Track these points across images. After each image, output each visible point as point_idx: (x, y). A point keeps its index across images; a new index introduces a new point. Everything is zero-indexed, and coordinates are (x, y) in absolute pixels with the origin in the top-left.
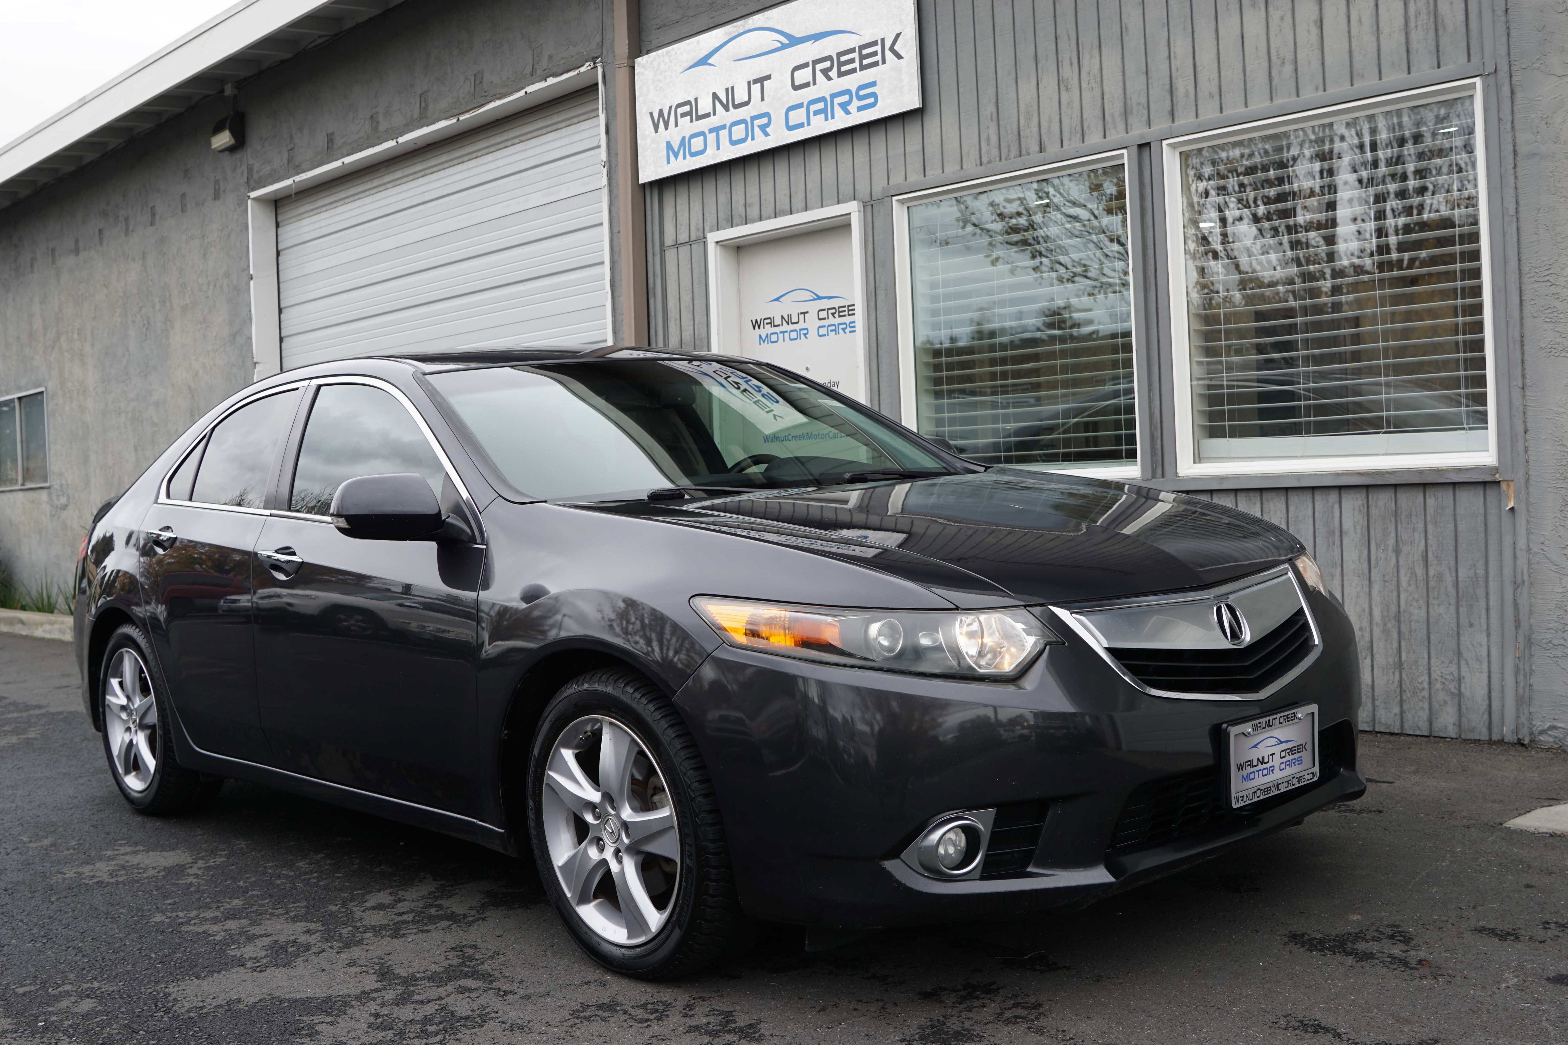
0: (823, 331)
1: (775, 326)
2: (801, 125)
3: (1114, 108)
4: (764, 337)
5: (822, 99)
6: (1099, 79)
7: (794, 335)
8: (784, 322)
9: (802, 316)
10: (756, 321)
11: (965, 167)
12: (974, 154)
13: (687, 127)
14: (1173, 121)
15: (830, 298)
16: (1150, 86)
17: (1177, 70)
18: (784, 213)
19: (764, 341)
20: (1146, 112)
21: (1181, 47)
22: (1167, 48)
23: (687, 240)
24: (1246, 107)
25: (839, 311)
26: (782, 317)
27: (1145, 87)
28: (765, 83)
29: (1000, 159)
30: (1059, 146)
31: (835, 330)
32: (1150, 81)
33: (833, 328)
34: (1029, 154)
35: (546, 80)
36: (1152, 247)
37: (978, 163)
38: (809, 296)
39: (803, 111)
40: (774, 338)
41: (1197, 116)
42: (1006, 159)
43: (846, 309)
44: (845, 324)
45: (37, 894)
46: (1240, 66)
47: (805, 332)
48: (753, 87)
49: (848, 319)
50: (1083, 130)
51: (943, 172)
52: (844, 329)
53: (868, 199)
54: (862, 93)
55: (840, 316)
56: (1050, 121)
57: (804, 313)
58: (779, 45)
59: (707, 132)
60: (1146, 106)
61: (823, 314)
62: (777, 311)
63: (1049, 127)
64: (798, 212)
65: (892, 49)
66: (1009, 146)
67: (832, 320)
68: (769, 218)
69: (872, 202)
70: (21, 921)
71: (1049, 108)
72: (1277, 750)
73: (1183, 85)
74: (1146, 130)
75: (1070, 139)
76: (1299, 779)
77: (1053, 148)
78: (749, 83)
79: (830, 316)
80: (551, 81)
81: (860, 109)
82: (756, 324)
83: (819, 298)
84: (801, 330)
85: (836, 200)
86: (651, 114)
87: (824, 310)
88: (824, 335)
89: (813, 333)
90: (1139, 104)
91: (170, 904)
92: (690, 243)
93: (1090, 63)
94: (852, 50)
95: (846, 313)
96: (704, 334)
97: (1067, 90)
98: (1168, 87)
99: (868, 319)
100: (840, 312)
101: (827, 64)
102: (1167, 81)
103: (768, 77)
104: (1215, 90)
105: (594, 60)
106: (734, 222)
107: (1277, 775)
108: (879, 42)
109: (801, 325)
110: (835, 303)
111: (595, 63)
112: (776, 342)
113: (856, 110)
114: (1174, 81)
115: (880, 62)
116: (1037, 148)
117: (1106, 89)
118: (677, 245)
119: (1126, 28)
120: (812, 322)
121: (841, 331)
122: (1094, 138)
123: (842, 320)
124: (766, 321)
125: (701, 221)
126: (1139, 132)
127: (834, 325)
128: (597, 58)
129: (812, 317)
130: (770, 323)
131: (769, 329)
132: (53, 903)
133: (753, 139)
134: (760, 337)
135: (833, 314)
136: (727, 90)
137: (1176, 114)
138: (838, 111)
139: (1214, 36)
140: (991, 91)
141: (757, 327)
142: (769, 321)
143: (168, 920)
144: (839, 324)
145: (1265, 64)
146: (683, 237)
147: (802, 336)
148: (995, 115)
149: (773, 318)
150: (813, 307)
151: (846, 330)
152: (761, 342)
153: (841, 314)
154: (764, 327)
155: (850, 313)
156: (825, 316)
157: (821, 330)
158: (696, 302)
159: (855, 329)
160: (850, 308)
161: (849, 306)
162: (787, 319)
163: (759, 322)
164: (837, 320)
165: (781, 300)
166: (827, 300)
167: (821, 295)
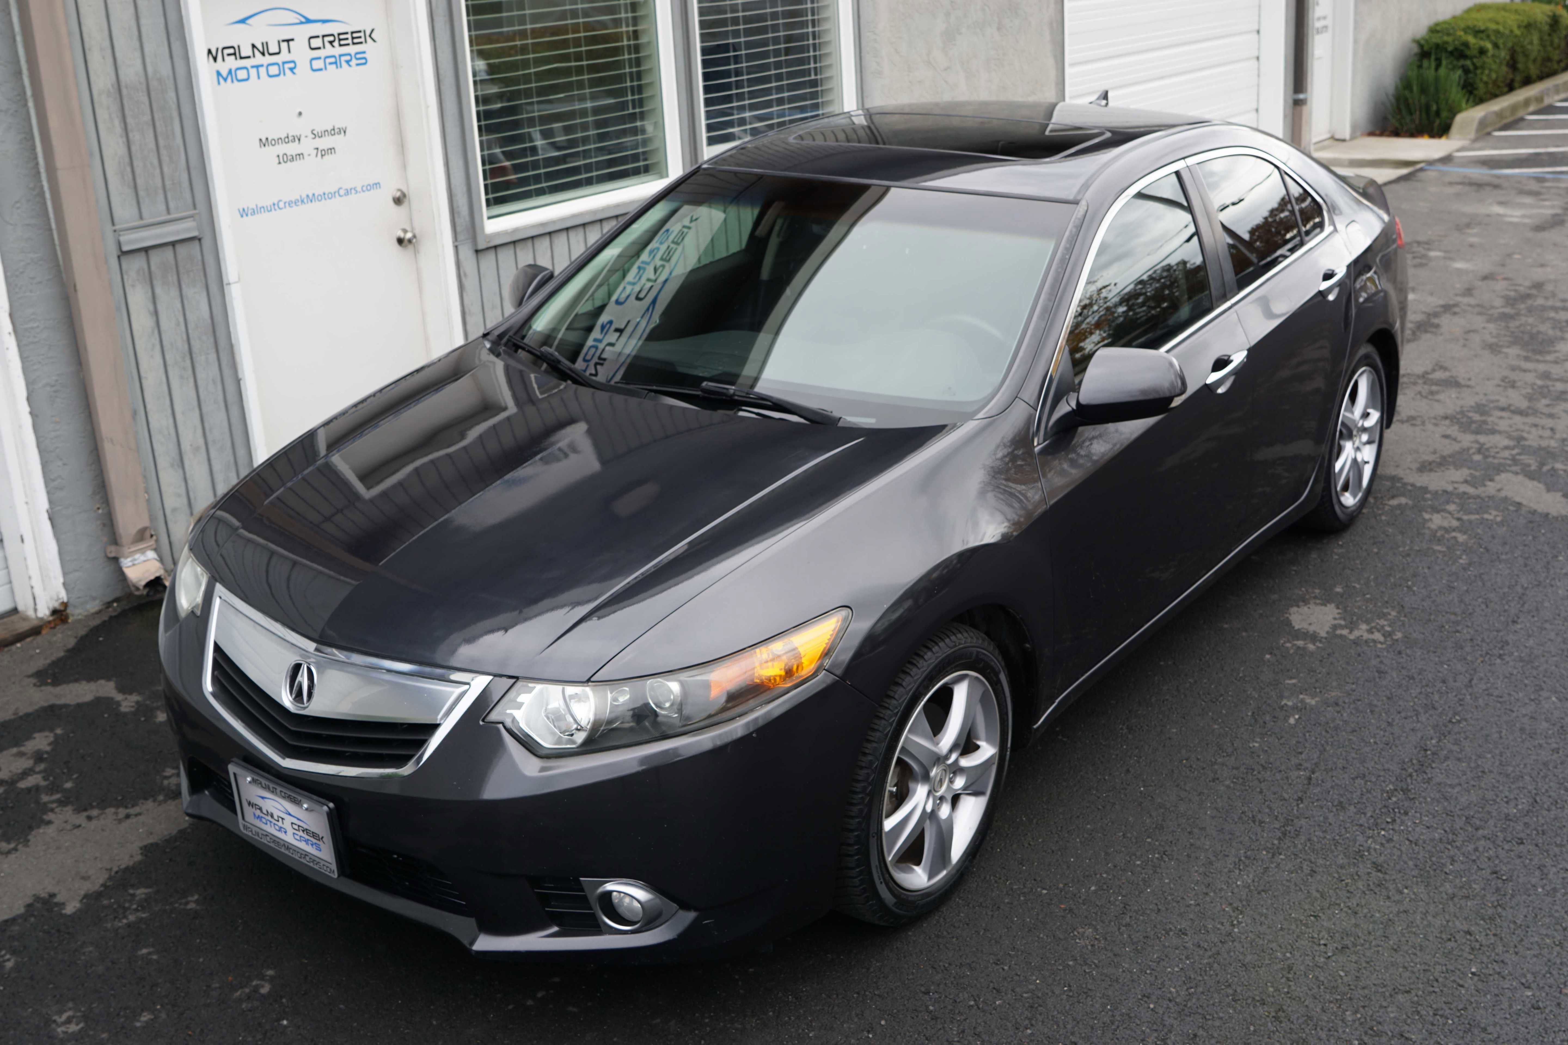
0: (317, 64)
1: (241, 58)
4: (224, 73)
7: (274, 70)
8: (256, 51)
9: (284, 45)
10: (211, 52)
15: (324, 21)
19: (225, 80)
25: (339, 39)
26: (254, 46)
31: (335, 63)
33: (333, 60)
38: (295, 19)
40: (242, 74)
43: (349, 36)
44: (349, 55)
47: (292, 65)
52: (348, 62)
55: (340, 45)
57: (288, 41)
61: (316, 43)
62: (243, 38)
67: (329, 50)
79: (328, 45)
82: (210, 56)
83: (308, 21)
84: (284, 63)
87: (318, 37)
88: (321, 70)
89: (300, 67)
95: (350, 41)
109: (284, 56)
112: (247, 79)
120: (300, 52)
121: (344, 64)
123: (345, 50)
124: (226, 51)
127: (334, 56)
129: (300, 46)
130: (235, 54)
131: (232, 63)
134: (219, 74)
135: (331, 43)
141: (211, 59)
142: (231, 51)
144: (340, 56)
147: (288, 72)
149: (239, 47)
150: (301, 34)
151: (351, 63)
152: (221, 80)
153: (342, 42)
154: (223, 60)
155: (356, 41)
156: (321, 45)
157: (314, 62)
158: (143, 21)
159: (363, 61)
160: (355, 35)
161: (352, 33)
162: (261, 48)
163: (214, 52)
164: (338, 50)
165: (248, 21)
166: (319, 25)
167: (311, 17)
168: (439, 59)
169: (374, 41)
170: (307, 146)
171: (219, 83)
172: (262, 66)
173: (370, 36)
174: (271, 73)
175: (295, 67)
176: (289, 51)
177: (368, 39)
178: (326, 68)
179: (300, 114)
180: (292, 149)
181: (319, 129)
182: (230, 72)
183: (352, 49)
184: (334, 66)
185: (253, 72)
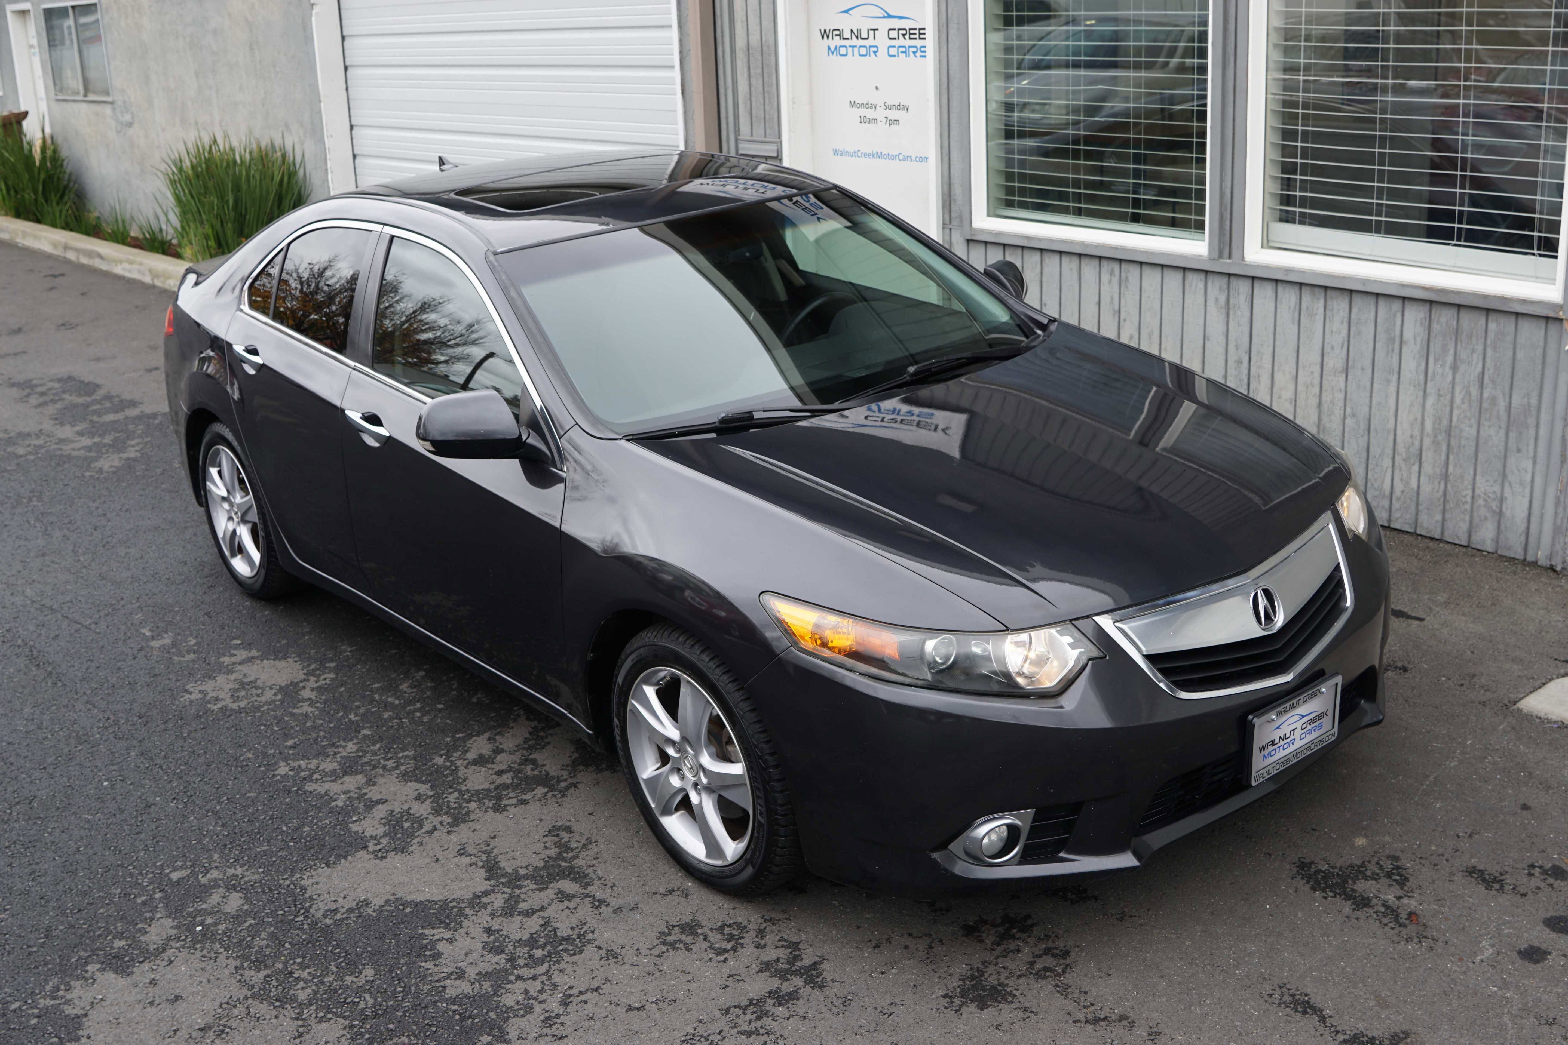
0: (893, 51)
1: (844, 39)
4: (833, 48)
7: (863, 51)
8: (853, 36)
9: (871, 33)
10: (825, 31)
15: (901, 18)
19: (833, 53)
26: (852, 31)
31: (905, 52)
33: (903, 49)
36: (1234, 22)
38: (880, 13)
40: (843, 50)
43: (917, 32)
44: (916, 47)
45: (170, 725)
47: (875, 49)
49: (918, 43)
52: (914, 53)
55: (910, 39)
57: (874, 30)
61: (893, 34)
62: (846, 24)
67: (901, 41)
70: (161, 767)
72: (1298, 725)
76: (1317, 744)
79: (901, 36)
82: (825, 34)
83: (889, 16)
84: (870, 47)
87: (894, 29)
88: (894, 56)
89: (883, 51)
91: (291, 747)
95: (917, 36)
96: (772, 42)
99: (940, 52)
100: (910, 34)
107: (1298, 744)
109: (871, 41)
110: (906, 24)
112: (846, 55)
120: (882, 41)
121: (911, 54)
123: (913, 43)
124: (835, 32)
127: (904, 47)
129: (882, 35)
130: (839, 35)
131: (837, 41)
132: (185, 739)
134: (829, 48)
135: (904, 35)
141: (825, 37)
142: (838, 33)
143: (291, 773)
144: (910, 47)
147: (872, 53)
149: (843, 30)
150: (883, 25)
151: (917, 54)
152: (830, 53)
153: (912, 36)
154: (833, 38)
155: (921, 36)
156: (896, 36)
157: (891, 49)
159: (926, 54)
160: (921, 32)
161: (919, 30)
162: (856, 33)
163: (828, 32)
164: (908, 42)
165: (850, 12)
166: (897, 20)
167: (892, 13)
168: (950, 61)
170: (880, 114)
171: (828, 55)
172: (856, 46)
174: (862, 53)
175: (878, 51)
176: (874, 38)
178: (898, 56)
179: (877, 88)
180: (870, 113)
181: (889, 103)
182: (836, 48)
184: (904, 55)
185: (850, 51)
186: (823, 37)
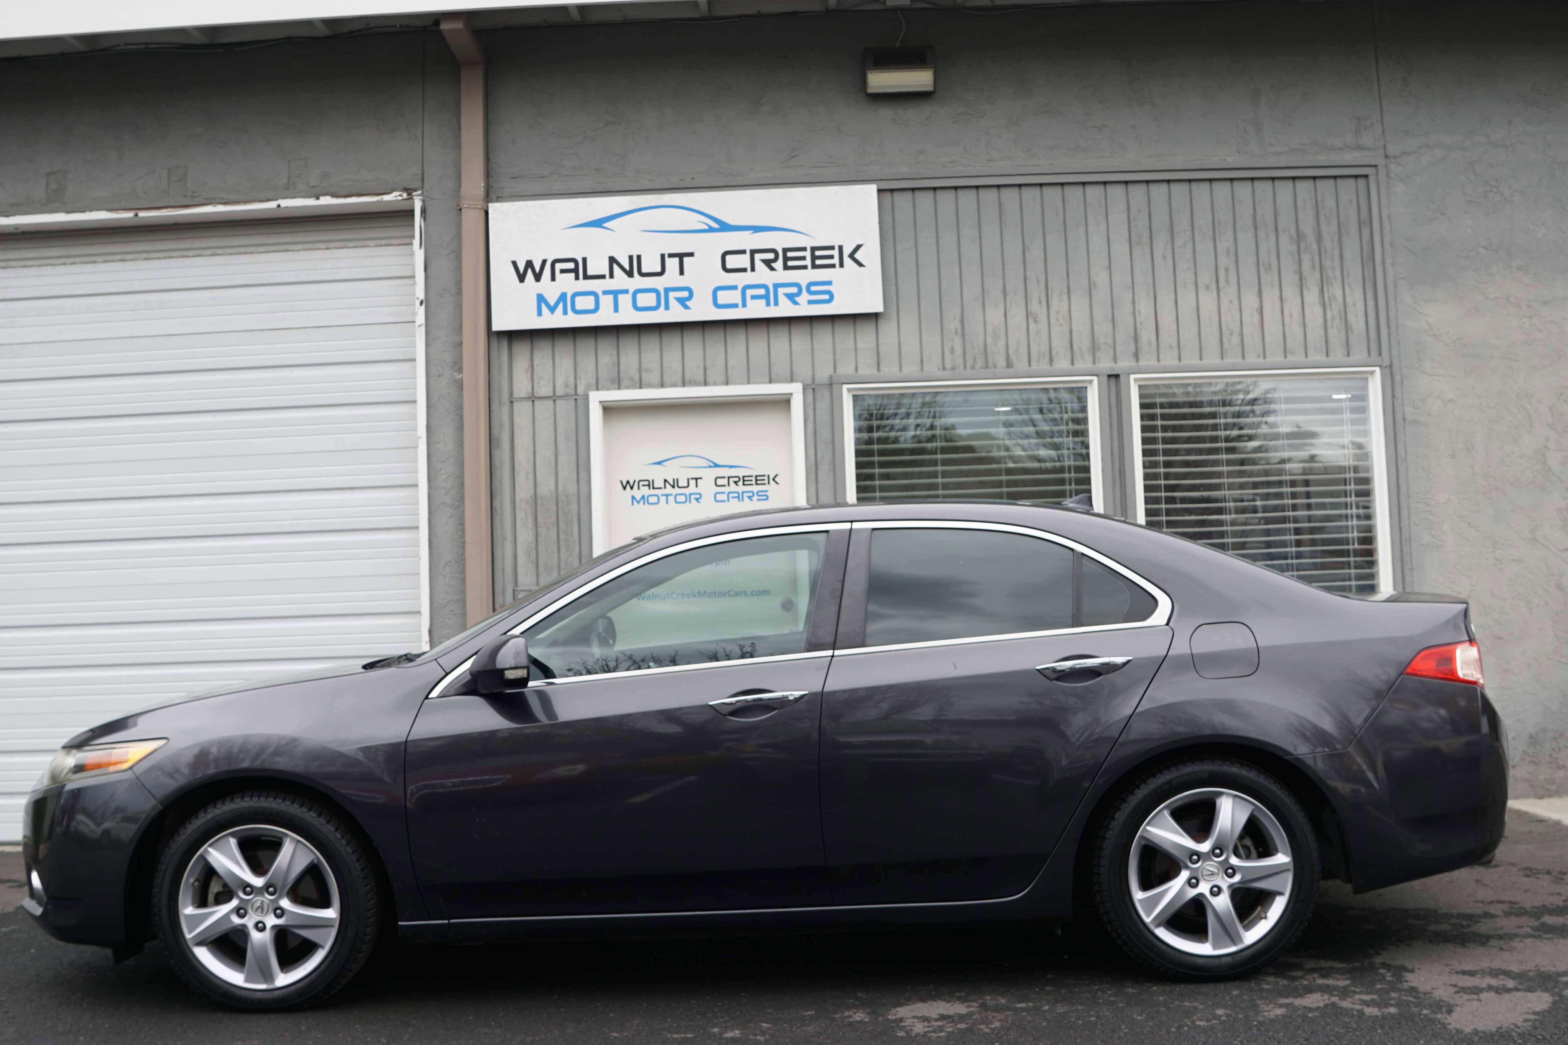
0: (721, 497)
1: (654, 488)
2: (735, 306)
3: (1082, 342)
4: (638, 498)
5: (764, 286)
6: (1067, 319)
7: (681, 499)
9: (693, 482)
10: (629, 482)
11: (925, 368)
12: (936, 359)
13: (567, 283)
14: (1137, 361)
15: (731, 467)
16: (1116, 332)
17: (1141, 324)
18: (694, 383)
19: (638, 502)
20: (1112, 351)
21: (1145, 307)
22: (1131, 307)
23: (551, 394)
24: (1201, 359)
25: (744, 480)
26: (665, 481)
27: (1111, 332)
28: (686, 260)
29: (965, 367)
30: (1027, 364)
31: (738, 497)
32: (1116, 328)
33: (736, 495)
34: (995, 367)
35: (318, 198)
37: (941, 367)
38: (705, 463)
39: (738, 293)
40: (653, 500)
41: (1159, 360)
42: (971, 368)
43: (754, 479)
44: (752, 492)
46: (1196, 329)
47: (698, 496)
48: (668, 260)
50: (1051, 354)
51: (901, 370)
52: (750, 498)
53: (809, 382)
54: (813, 288)
55: (744, 485)
56: (1018, 344)
57: (696, 479)
58: (706, 227)
59: (600, 294)
60: (1112, 345)
61: (722, 482)
62: (658, 475)
63: (1017, 349)
64: (715, 384)
65: (852, 256)
66: (975, 358)
67: (733, 488)
68: (675, 385)
69: (814, 386)
71: (1017, 333)
73: (1147, 335)
74: (1112, 364)
75: (1038, 361)
77: (1021, 365)
78: (663, 256)
79: (732, 483)
80: (326, 200)
81: (810, 302)
82: (628, 485)
83: (716, 466)
84: (690, 494)
85: (767, 379)
86: (514, 264)
87: (724, 477)
89: (706, 498)
90: (1106, 344)
92: (554, 398)
93: (1059, 304)
94: (804, 249)
95: (753, 482)
96: (573, 491)
97: (1036, 321)
98: (1132, 334)
101: (771, 256)
102: (1132, 331)
103: (691, 255)
104: (1175, 344)
105: (409, 191)
106: (623, 384)
108: (837, 248)
109: (692, 489)
110: (739, 472)
111: (409, 195)
112: (657, 504)
113: (806, 302)
114: (1138, 331)
115: (838, 265)
116: (1004, 364)
117: (1074, 327)
118: (533, 398)
119: (1095, 285)
120: (706, 487)
121: (746, 499)
122: (1063, 363)
123: (748, 488)
124: (643, 483)
125: (572, 379)
126: (1106, 365)
127: (737, 493)
128: (415, 190)
129: (706, 483)
130: (649, 485)
131: (645, 491)
133: (667, 308)
134: (633, 498)
135: (736, 482)
136: (631, 258)
137: (1140, 356)
138: (782, 299)
139: (1173, 304)
140: (957, 311)
141: (628, 488)
142: (646, 483)
144: (743, 493)
145: (1217, 332)
146: (544, 390)
147: (693, 501)
148: (959, 331)
149: (653, 481)
150: (709, 474)
151: (753, 498)
152: (635, 502)
153: (746, 483)
154: (639, 488)
155: (758, 482)
156: (725, 483)
157: (718, 496)
158: (560, 457)
159: (765, 498)
160: (758, 478)
161: (756, 476)
162: (672, 483)
163: (632, 484)
164: (741, 488)
165: (664, 464)
166: (727, 469)
167: (720, 463)
169: (777, 483)
171: (633, 504)
172: (671, 495)
173: (774, 479)
174: (678, 501)
175: (700, 498)
176: (697, 486)
177: (771, 482)
178: (728, 501)
182: (643, 497)
183: (755, 488)
184: (737, 500)
185: (663, 499)
186: (625, 488)
